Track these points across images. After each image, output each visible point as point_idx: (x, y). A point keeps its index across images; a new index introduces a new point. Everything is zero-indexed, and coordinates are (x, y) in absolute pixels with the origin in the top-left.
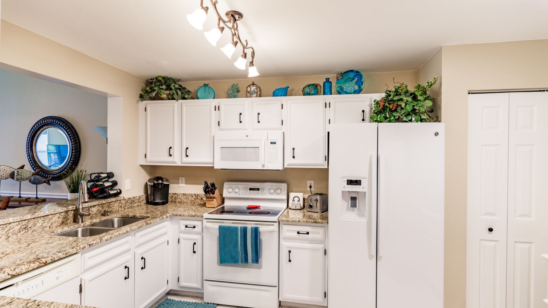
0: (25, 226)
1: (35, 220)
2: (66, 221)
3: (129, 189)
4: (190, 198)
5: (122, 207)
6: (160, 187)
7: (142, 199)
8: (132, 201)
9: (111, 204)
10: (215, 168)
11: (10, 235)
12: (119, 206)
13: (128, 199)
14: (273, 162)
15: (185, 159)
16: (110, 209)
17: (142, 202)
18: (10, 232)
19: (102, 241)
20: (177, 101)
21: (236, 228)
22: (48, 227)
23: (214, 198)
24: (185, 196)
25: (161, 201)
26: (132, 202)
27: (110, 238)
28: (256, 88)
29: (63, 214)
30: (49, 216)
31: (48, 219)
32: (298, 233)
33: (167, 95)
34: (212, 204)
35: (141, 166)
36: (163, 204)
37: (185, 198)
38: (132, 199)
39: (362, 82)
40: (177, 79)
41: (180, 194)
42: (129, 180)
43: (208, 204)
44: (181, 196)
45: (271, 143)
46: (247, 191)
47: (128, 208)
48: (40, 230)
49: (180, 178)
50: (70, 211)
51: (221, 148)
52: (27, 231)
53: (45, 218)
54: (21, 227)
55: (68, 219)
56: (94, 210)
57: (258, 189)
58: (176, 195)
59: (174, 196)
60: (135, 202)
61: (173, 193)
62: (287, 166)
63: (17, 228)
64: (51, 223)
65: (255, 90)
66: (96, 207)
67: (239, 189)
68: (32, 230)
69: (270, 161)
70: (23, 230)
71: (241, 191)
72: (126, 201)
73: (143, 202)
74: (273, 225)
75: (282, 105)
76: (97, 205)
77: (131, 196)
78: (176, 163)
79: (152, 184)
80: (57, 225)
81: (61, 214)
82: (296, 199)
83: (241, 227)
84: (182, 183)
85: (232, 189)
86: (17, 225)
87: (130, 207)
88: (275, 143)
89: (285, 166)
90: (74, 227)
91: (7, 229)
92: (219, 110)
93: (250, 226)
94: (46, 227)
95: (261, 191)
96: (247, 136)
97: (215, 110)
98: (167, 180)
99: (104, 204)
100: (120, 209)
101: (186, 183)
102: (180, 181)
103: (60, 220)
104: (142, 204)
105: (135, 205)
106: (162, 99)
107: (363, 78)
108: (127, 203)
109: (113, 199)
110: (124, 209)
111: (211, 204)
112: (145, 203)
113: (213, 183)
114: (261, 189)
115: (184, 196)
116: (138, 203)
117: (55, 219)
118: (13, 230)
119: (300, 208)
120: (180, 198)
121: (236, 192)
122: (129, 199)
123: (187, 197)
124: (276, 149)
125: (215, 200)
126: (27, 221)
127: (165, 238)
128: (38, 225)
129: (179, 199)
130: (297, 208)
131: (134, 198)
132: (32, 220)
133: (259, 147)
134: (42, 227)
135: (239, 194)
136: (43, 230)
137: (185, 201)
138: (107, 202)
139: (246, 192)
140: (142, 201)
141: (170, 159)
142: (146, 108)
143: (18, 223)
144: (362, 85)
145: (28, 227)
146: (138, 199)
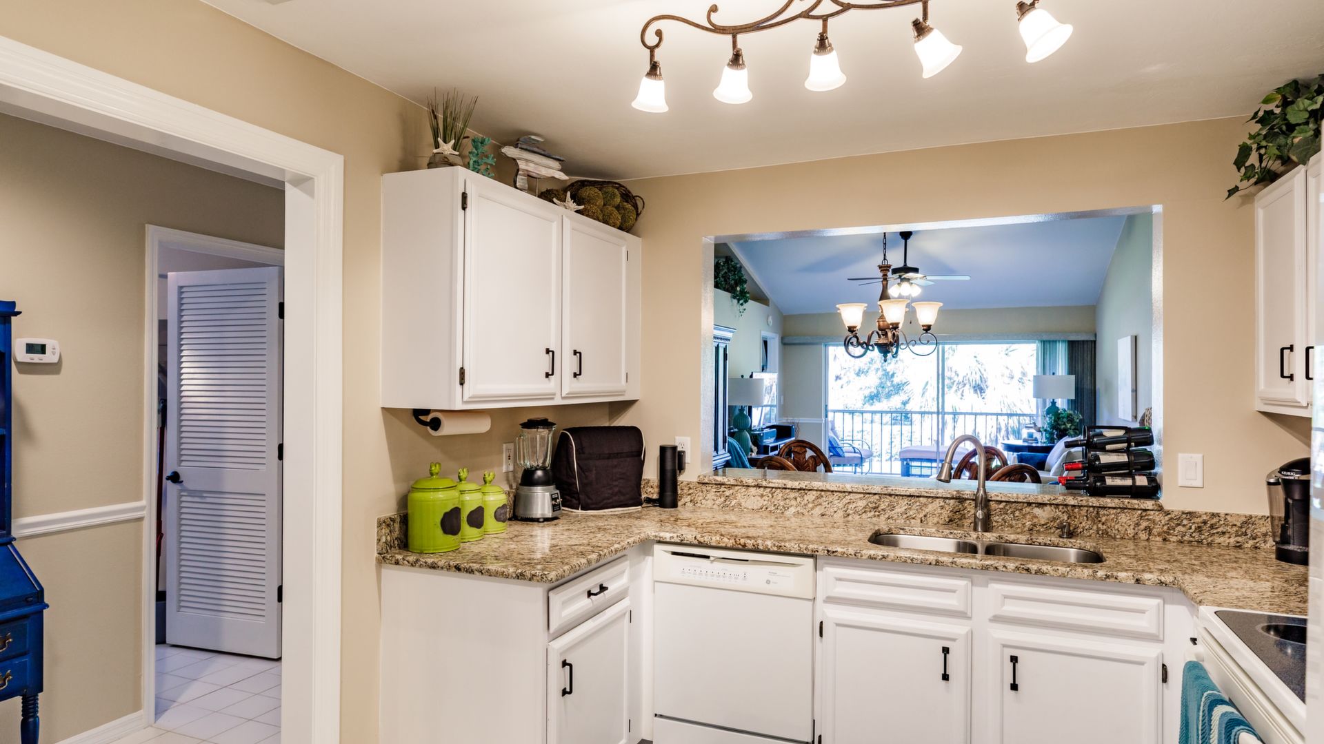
0: (874, 505)
1: (892, 498)
2: (960, 519)
3: (1197, 484)
5: (1155, 531)
6: (1297, 498)
7: (1259, 530)
8: (1205, 523)
9: (1102, 512)
11: (849, 511)
12: (1138, 524)
13: (1183, 513)
18: (850, 506)
20: (1306, 163)
22: (919, 521)
25: (1303, 549)
26: (1206, 528)
29: (952, 502)
30: (921, 499)
31: (918, 504)
35: (1267, 414)
38: (1205, 517)
42: (1199, 456)
48: (903, 521)
52: (878, 516)
53: (913, 501)
54: (867, 505)
55: (963, 517)
56: (1043, 514)
60: (1224, 533)
63: (862, 504)
64: (924, 513)
66: (1048, 508)
68: (887, 516)
70: (870, 511)
72: (1171, 519)
76: (1051, 505)
78: (1306, 408)
79: (1272, 481)
80: (938, 522)
81: (947, 501)
86: (861, 499)
87: (1192, 539)
91: (845, 501)
94: (913, 518)
99: (1074, 506)
100: (1143, 536)
103: (946, 514)
105: (1220, 539)
108: (1178, 525)
110: (1165, 540)
116: (1239, 539)
117: (934, 506)
118: (854, 505)
122: (1191, 515)
126: (877, 497)
128: (898, 510)
131: (1216, 515)
132: (888, 497)
134: (905, 516)
136: (908, 522)
138: (1084, 503)
141: (1290, 392)
143: (862, 495)
145: (880, 509)
146: (1239, 524)
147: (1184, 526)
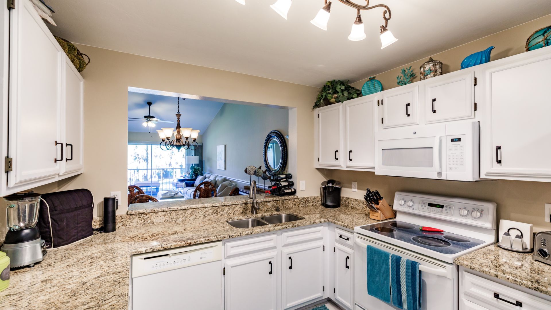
0: (216, 211)
1: (223, 207)
2: (246, 211)
3: (304, 189)
4: (361, 204)
5: (296, 205)
6: (331, 190)
7: (317, 200)
8: (306, 200)
9: (285, 201)
10: (376, 174)
11: (206, 215)
12: (293, 203)
13: (302, 198)
14: (456, 168)
15: (350, 163)
16: (284, 205)
17: (317, 203)
18: (206, 213)
19: (242, 234)
20: (342, 103)
21: (386, 255)
22: (232, 214)
23: (378, 209)
25: (333, 204)
26: (307, 202)
27: (250, 233)
28: (433, 66)
29: (243, 205)
30: (233, 206)
31: (232, 208)
32: (497, 296)
33: (335, 99)
34: (377, 216)
35: (317, 169)
36: (334, 207)
37: (357, 204)
38: (306, 199)
40: (346, 80)
42: (304, 181)
43: (372, 215)
44: (353, 201)
45: (453, 140)
46: (425, 206)
47: (302, 207)
48: (227, 215)
49: (353, 183)
50: (248, 203)
51: (383, 150)
52: (218, 215)
53: (230, 207)
54: (213, 211)
55: (247, 210)
56: (270, 205)
57: (442, 207)
58: (349, 200)
59: (347, 200)
60: (310, 202)
61: (346, 198)
62: (486, 175)
63: (211, 211)
64: (234, 211)
65: (431, 69)
66: (271, 202)
67: (414, 203)
68: (221, 215)
69: (451, 168)
70: (214, 214)
71: (416, 206)
72: (300, 200)
73: (319, 202)
74: (444, 267)
75: (475, 79)
76: (272, 201)
77: (306, 196)
78: (342, 167)
79: (324, 187)
80: (239, 213)
81: (242, 205)
82: (514, 233)
83: (393, 256)
84: (355, 188)
85: (405, 201)
86: (211, 209)
87: (304, 205)
88: (459, 140)
89: (483, 176)
90: (247, 217)
91: (204, 211)
92: (382, 105)
93: (405, 257)
94: (230, 214)
95: (446, 210)
96: (415, 133)
97: (378, 105)
98: (339, 184)
99: (278, 200)
100: (294, 207)
101: (358, 189)
102: (353, 186)
103: (241, 210)
104: (317, 204)
105: (309, 204)
106: (332, 103)
108: (301, 202)
109: (287, 197)
110: (298, 207)
111: (375, 216)
112: (320, 204)
113: (376, 191)
114: (447, 207)
115: (356, 202)
116: (313, 203)
117: (237, 208)
118: (208, 212)
119: (521, 249)
120: (353, 203)
121: (409, 206)
122: (304, 198)
123: (359, 203)
124: (462, 149)
125: (379, 212)
126: (217, 207)
127: (320, 243)
128: (225, 211)
129: (352, 205)
130: (515, 248)
131: (308, 198)
132: (221, 207)
133: (432, 148)
134: (227, 213)
135: (413, 209)
136: (228, 215)
138: (281, 199)
139: (423, 208)
140: (317, 201)
141: (336, 163)
142: (318, 114)
143: (211, 208)
145: (218, 212)
146: (313, 199)
147: (302, 202)
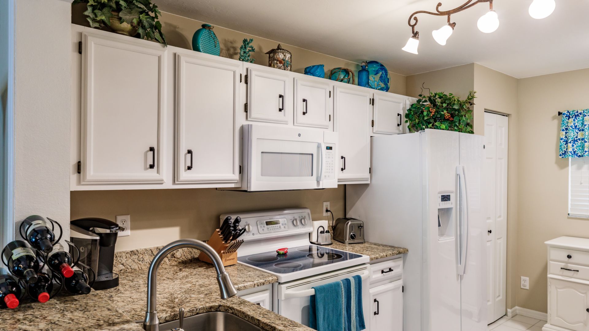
4: (147, 257)
10: (250, 190)
14: (329, 176)
15: (184, 175)
21: (339, 285)
24: (136, 257)
32: (383, 272)
34: (233, 259)
37: (136, 260)
39: (388, 79)
41: (124, 254)
44: (124, 257)
45: (327, 148)
49: (120, 218)
69: (325, 176)
71: (255, 229)
74: (366, 268)
75: (330, 92)
78: (163, 183)
83: (343, 282)
88: (331, 148)
92: (246, 83)
96: (299, 135)
97: (241, 82)
101: (133, 228)
107: (388, 73)
111: (230, 260)
115: (134, 257)
123: (141, 257)
124: (332, 158)
129: (121, 266)
133: (312, 154)
135: (253, 234)
137: (136, 267)
139: (263, 230)
141: (152, 174)
142: (80, 43)
144: (388, 83)
